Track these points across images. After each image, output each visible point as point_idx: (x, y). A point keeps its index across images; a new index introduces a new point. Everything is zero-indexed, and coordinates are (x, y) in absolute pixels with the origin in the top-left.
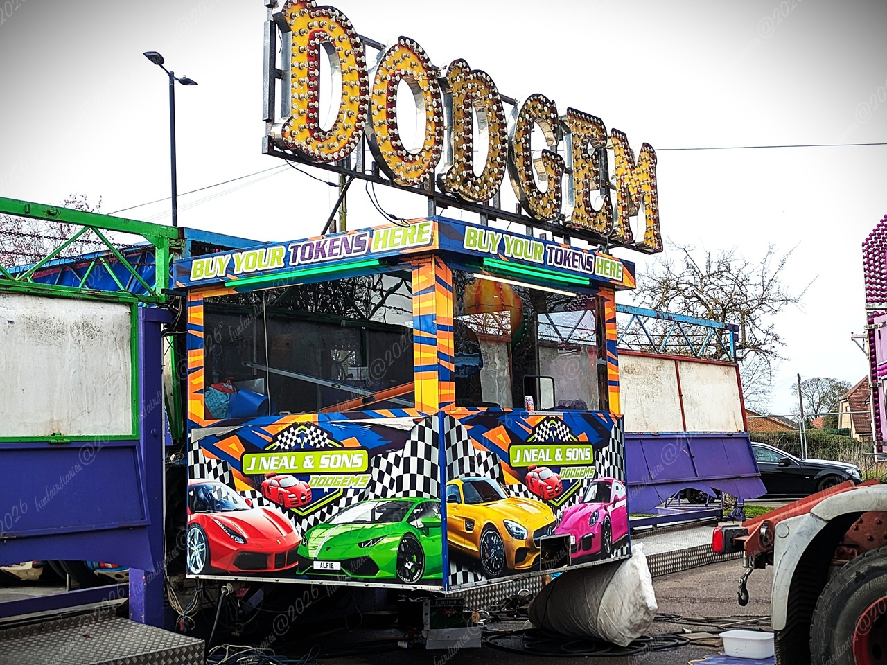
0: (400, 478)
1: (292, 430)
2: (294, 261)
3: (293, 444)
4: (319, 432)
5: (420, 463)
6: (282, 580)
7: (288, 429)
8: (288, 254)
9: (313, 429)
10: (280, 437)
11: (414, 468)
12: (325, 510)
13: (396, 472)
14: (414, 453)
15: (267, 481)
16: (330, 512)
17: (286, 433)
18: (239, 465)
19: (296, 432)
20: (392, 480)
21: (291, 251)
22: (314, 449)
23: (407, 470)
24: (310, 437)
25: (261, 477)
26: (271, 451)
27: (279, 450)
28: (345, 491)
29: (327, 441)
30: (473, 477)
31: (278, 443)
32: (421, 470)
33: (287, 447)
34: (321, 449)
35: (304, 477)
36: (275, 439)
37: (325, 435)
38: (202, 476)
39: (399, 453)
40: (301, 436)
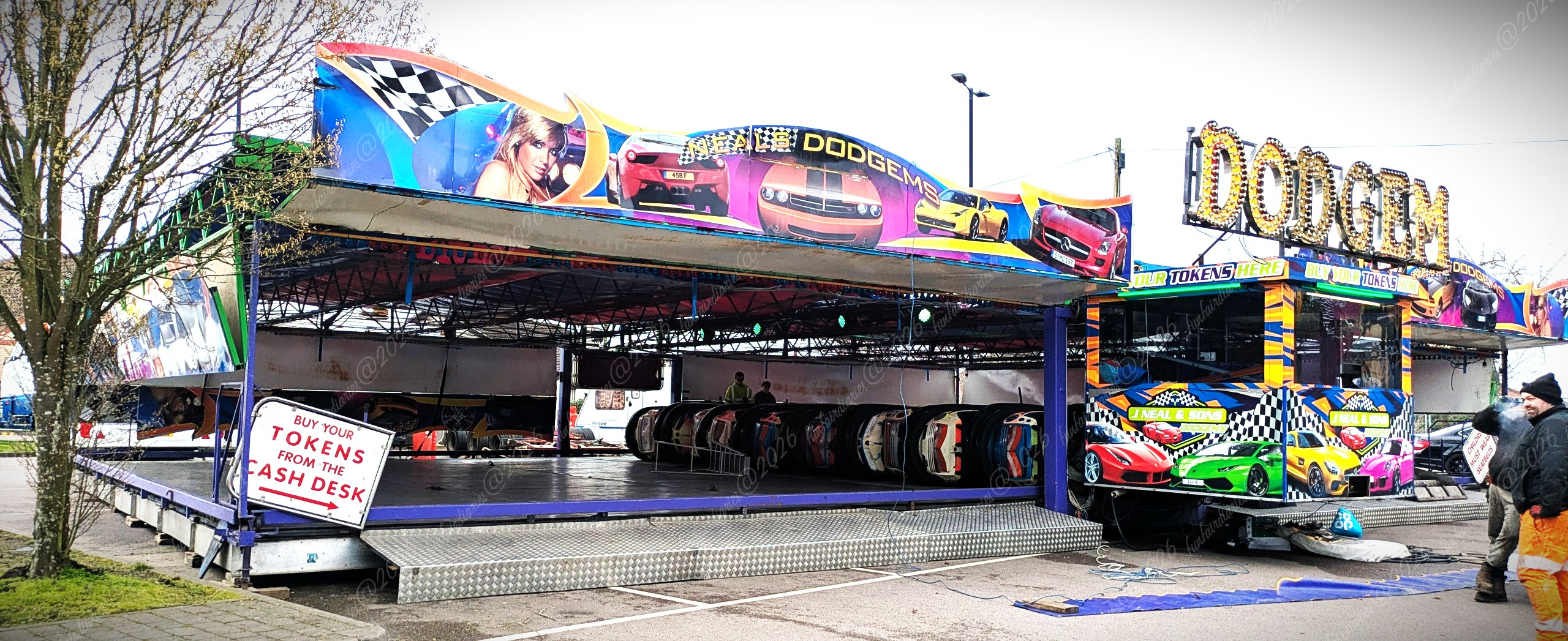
0: (1251, 429)
1: (1167, 393)
2: (1174, 281)
3: (1168, 403)
4: (1188, 395)
5: (1267, 420)
6: (1157, 490)
7: (1164, 393)
8: (1169, 277)
9: (1183, 393)
10: (1157, 397)
11: (1262, 422)
12: (1192, 446)
13: (1248, 424)
14: (1263, 411)
15: (1147, 426)
16: (1196, 447)
17: (1162, 395)
18: (1126, 414)
19: (1171, 395)
20: (1245, 430)
21: (1172, 275)
22: (1184, 406)
23: (1257, 422)
24: (1181, 399)
25: (1144, 423)
26: (1151, 406)
27: (1157, 406)
28: (1208, 435)
29: (1195, 402)
30: (1304, 430)
31: (1156, 401)
32: (1267, 423)
33: (1163, 404)
34: (1190, 407)
35: (1177, 424)
36: (1154, 398)
37: (1193, 398)
38: (1097, 419)
39: (1251, 412)
40: (1175, 397)
